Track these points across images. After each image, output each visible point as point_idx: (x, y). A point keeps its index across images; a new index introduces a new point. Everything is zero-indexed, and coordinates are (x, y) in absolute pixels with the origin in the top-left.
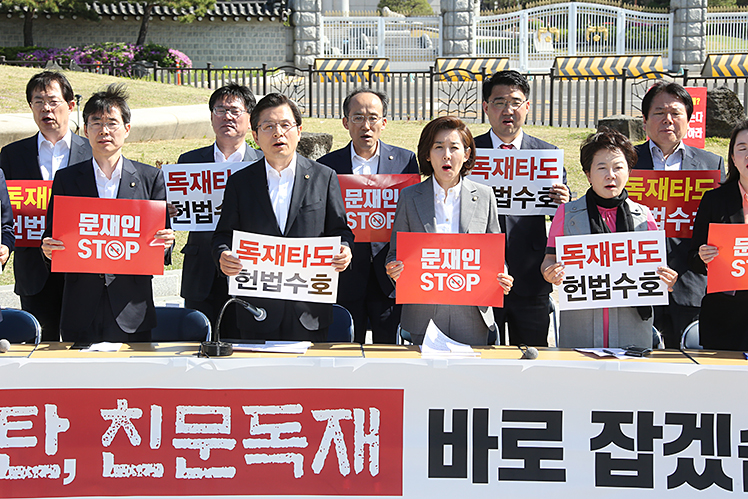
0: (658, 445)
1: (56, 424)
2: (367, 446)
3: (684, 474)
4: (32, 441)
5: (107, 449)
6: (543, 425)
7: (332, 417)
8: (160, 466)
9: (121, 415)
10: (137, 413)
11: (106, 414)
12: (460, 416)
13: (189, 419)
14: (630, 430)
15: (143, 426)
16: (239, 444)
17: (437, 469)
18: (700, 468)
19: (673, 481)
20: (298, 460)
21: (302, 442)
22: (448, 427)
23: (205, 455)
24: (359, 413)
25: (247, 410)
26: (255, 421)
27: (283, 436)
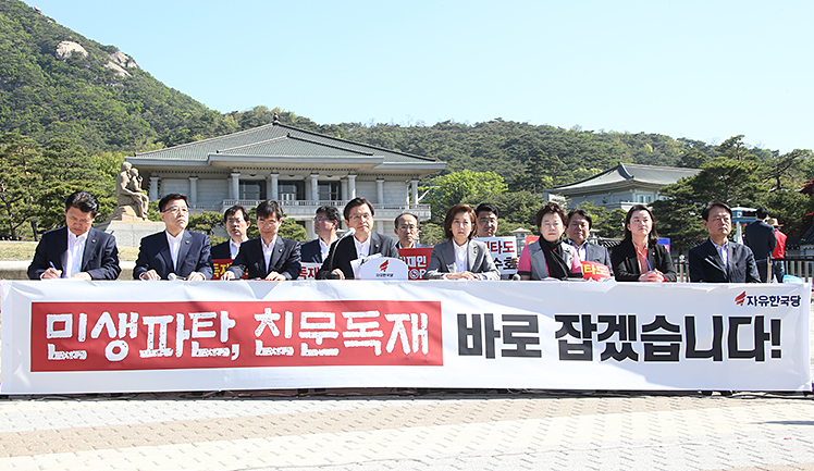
0: (594, 335)
1: (227, 323)
2: (420, 336)
3: (610, 352)
4: (212, 334)
5: (258, 338)
6: (527, 324)
7: (398, 319)
8: (291, 348)
9: (267, 318)
10: (277, 317)
11: (258, 317)
12: (476, 318)
13: (309, 320)
14: (578, 326)
15: (280, 324)
16: (341, 335)
17: (463, 350)
18: (619, 348)
19: (604, 357)
20: (378, 345)
21: (380, 334)
22: (470, 325)
23: (319, 342)
24: (415, 317)
25: (345, 315)
26: (350, 321)
27: (367, 330)
